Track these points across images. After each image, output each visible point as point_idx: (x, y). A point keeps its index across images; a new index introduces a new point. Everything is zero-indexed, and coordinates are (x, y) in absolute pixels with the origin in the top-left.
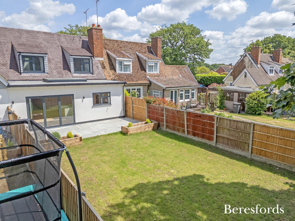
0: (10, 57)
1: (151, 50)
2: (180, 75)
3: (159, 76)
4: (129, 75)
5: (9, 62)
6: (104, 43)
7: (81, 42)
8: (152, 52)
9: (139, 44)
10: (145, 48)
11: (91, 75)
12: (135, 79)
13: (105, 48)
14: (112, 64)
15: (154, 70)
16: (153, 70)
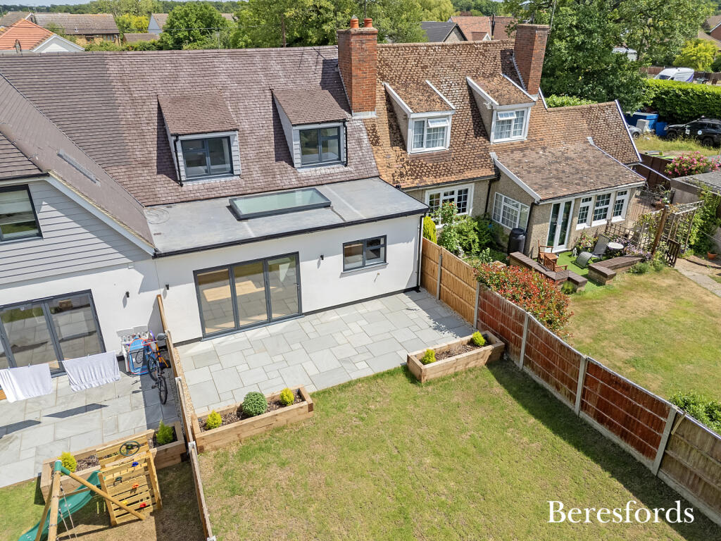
0: (156, 139)
1: (511, 62)
2: (590, 138)
3: (527, 148)
4: (442, 155)
5: (154, 155)
6: (380, 62)
7: (320, 67)
8: (513, 68)
9: (476, 49)
10: (495, 58)
11: (342, 168)
12: (455, 168)
13: (383, 78)
14: (398, 127)
15: (512, 130)
16: (509, 132)
